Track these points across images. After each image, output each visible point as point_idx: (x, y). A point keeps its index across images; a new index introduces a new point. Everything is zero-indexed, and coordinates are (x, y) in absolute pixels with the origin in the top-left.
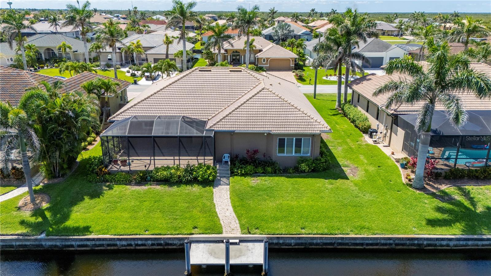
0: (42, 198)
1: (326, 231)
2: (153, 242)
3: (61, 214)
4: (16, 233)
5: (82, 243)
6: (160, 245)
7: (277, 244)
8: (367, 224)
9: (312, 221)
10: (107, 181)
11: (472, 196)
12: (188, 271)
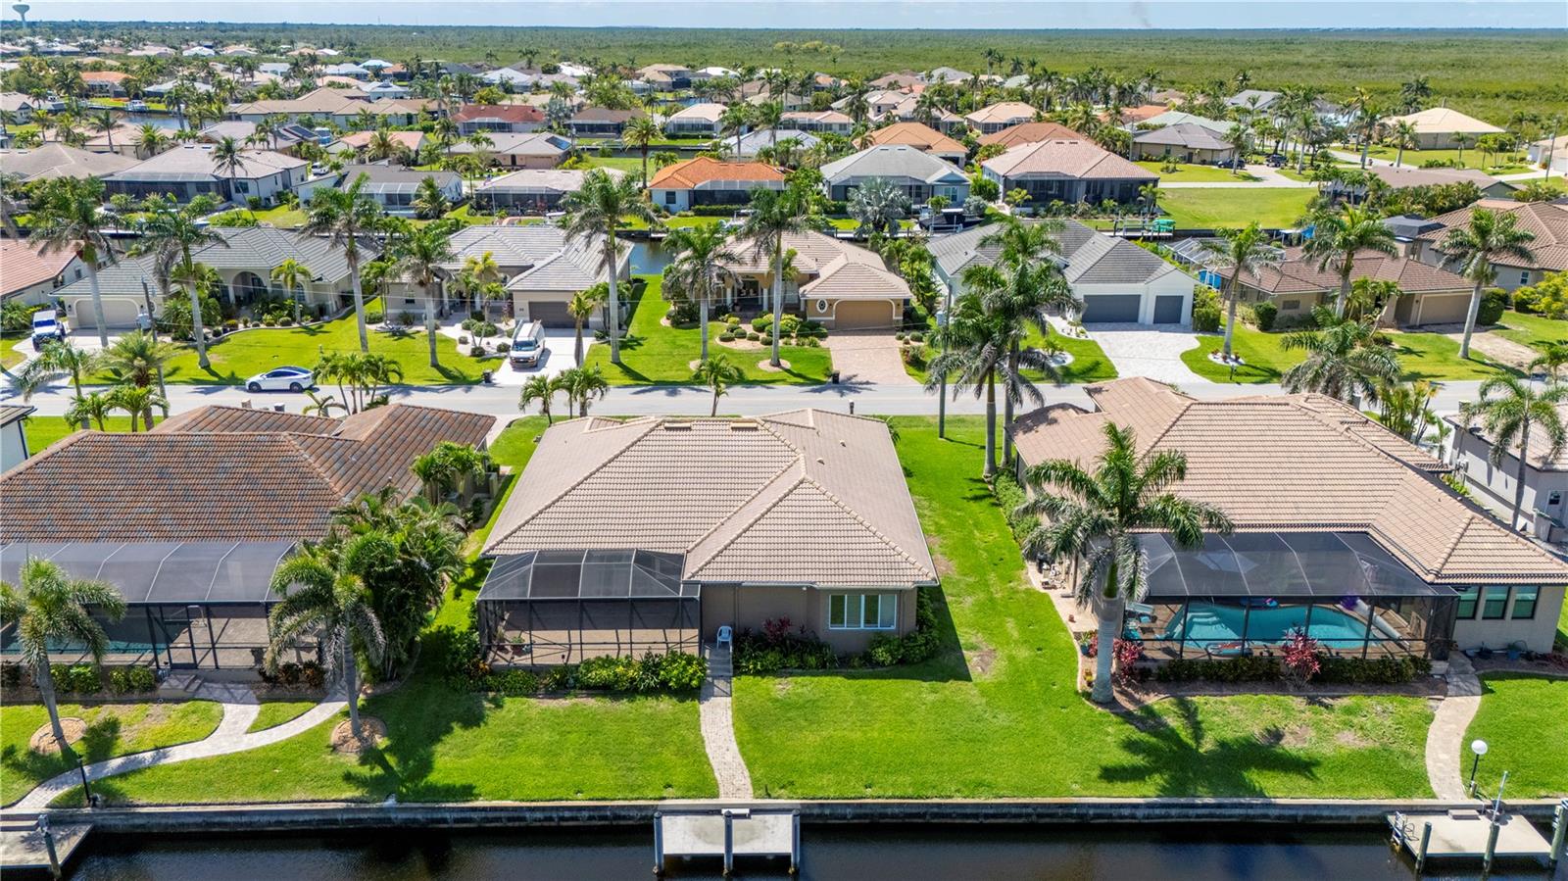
0: (371, 726)
1: (910, 791)
2: (592, 813)
3: (415, 760)
4: (343, 797)
5: (463, 815)
6: (605, 818)
7: (819, 816)
8: (988, 777)
9: (886, 772)
10: (490, 689)
11: (1200, 718)
12: (660, 867)
